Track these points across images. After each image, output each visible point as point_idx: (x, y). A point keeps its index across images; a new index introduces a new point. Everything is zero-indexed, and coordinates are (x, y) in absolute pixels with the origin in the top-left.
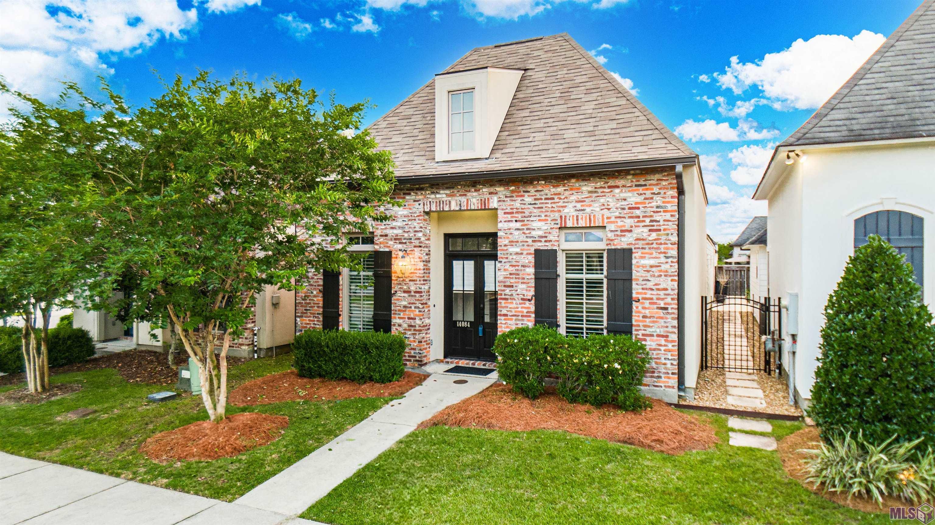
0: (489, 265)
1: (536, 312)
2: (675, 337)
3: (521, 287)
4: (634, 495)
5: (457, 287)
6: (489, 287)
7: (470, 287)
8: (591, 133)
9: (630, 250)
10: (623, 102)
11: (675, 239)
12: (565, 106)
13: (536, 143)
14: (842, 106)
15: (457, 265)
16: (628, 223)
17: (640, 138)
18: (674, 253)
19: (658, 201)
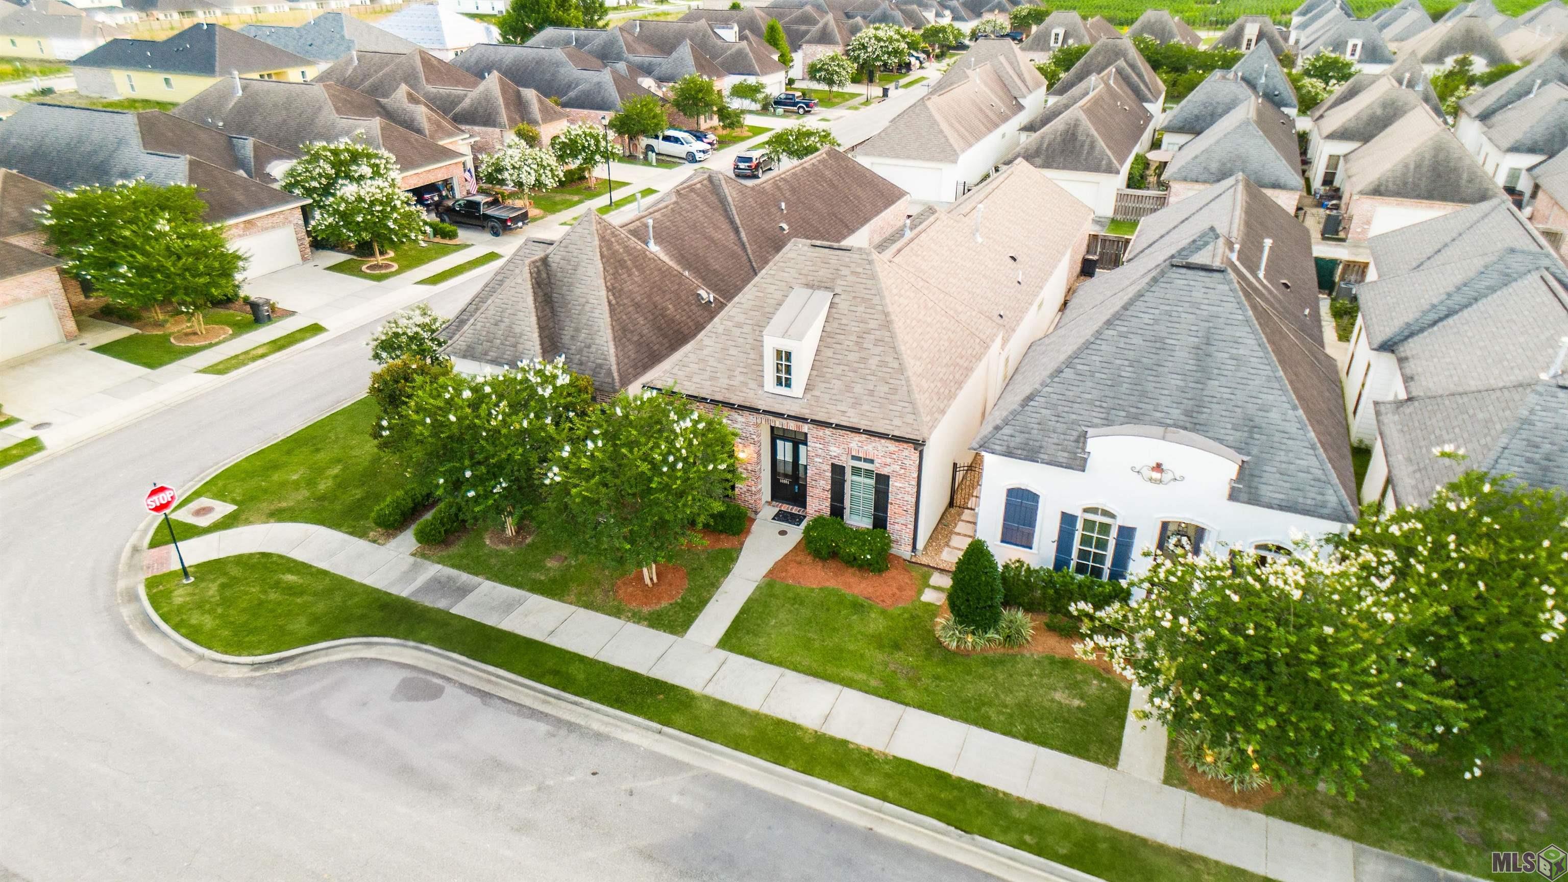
0: (802, 448)
1: (832, 498)
2: (912, 527)
3: (822, 483)
4: (860, 637)
5: (780, 456)
6: (802, 461)
7: (789, 458)
8: (871, 393)
9: (888, 477)
10: (896, 365)
11: (916, 475)
12: (857, 355)
13: (834, 392)
14: (1013, 422)
15: (780, 443)
16: (888, 461)
17: (899, 409)
18: (914, 483)
19: (906, 453)
